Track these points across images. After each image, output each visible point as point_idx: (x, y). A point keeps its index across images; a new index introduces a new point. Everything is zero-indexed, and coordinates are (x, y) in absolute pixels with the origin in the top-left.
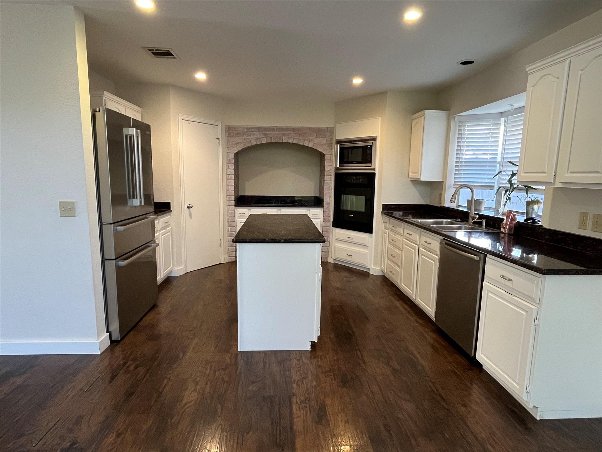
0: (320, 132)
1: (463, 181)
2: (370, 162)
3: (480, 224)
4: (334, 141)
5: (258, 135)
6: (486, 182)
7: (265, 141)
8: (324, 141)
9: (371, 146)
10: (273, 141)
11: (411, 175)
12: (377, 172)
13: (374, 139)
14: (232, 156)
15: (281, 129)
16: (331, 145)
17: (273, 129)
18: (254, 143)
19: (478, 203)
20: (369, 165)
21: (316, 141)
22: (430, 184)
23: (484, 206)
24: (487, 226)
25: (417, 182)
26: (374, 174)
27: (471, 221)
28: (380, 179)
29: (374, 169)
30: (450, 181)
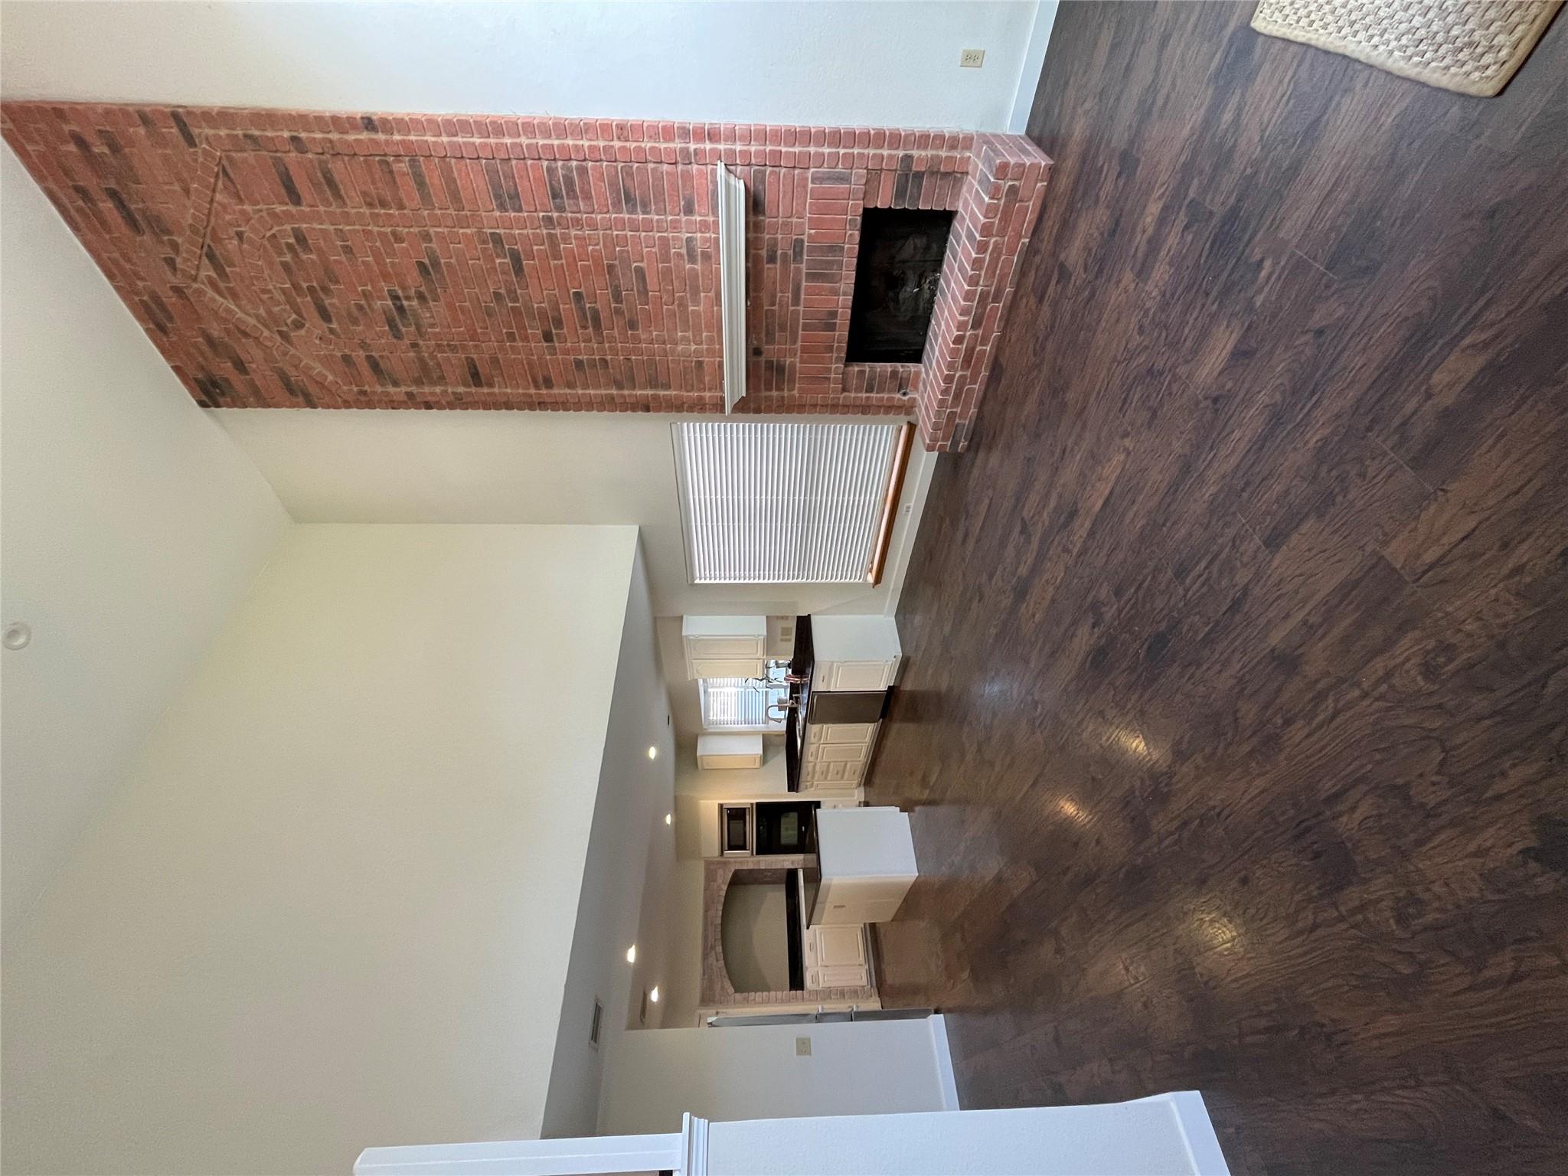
0: (710, 877)
1: (761, 716)
2: (745, 809)
3: (797, 698)
4: (720, 859)
5: (712, 960)
6: (761, 698)
7: (719, 949)
8: (720, 872)
9: (728, 809)
10: (719, 936)
11: (757, 765)
12: (755, 801)
13: (721, 806)
14: (738, 996)
15: (705, 929)
16: (725, 863)
17: (705, 938)
18: (722, 963)
19: (780, 701)
20: (747, 810)
21: (720, 881)
22: (765, 748)
23: (783, 696)
24: (798, 693)
25: (765, 759)
26: (757, 804)
27: (795, 705)
28: (762, 796)
29: (752, 804)
30: (761, 727)
